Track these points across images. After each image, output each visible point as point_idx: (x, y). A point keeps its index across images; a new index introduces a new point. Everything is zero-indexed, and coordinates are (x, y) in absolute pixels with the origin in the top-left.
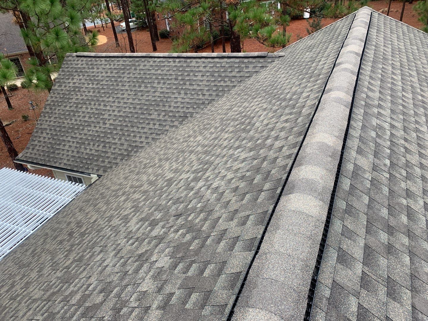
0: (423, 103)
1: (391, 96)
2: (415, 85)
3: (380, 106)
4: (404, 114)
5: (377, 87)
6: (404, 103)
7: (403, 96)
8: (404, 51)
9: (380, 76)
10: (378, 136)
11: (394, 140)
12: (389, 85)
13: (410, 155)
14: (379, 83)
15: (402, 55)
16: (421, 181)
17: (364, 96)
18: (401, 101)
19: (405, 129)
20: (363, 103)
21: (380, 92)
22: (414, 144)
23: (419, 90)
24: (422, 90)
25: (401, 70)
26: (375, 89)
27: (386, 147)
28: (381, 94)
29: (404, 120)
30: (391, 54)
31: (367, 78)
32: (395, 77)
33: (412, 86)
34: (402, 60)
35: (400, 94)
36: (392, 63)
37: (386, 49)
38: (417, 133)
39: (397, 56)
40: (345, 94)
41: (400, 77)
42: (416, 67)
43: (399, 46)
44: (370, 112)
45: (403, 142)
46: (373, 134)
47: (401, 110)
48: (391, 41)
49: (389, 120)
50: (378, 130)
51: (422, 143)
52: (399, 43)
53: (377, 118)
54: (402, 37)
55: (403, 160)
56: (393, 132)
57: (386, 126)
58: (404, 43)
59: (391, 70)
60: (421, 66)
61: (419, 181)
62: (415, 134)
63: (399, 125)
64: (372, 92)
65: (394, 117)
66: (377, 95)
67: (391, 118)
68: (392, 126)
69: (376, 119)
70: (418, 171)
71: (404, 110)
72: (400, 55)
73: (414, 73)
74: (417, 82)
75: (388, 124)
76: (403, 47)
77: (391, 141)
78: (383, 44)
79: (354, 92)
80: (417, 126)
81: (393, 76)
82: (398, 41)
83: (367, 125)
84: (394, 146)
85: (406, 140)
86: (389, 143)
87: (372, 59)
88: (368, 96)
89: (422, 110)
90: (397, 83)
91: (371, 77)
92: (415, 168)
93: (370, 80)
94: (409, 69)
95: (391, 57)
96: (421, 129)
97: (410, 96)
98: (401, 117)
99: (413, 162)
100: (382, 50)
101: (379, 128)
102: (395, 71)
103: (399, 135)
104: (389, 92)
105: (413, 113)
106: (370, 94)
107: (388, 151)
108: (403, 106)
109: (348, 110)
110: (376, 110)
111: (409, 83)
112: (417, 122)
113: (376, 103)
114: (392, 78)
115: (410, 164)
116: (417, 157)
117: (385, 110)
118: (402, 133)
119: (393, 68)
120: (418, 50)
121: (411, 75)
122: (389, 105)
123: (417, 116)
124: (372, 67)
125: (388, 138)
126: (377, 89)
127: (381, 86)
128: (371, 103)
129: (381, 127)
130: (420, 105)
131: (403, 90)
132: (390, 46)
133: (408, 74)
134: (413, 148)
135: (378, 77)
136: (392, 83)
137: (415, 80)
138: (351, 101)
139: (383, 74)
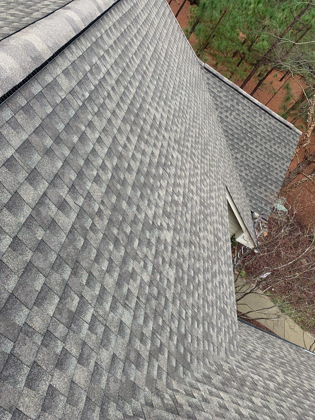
0: (144, 73)
1: (123, 51)
2: (146, 57)
3: (107, 52)
4: (124, 70)
5: (115, 37)
6: (129, 64)
7: (132, 57)
8: (156, 27)
9: (123, 30)
10: (91, 71)
11: (103, 83)
12: (126, 43)
13: (110, 101)
14: (119, 35)
15: (152, 29)
16: (106, 122)
17: (99, 35)
18: (128, 60)
19: (117, 81)
20: (94, 40)
21: (115, 42)
22: (118, 95)
23: (147, 63)
24: (149, 64)
25: (143, 39)
26: (112, 37)
27: (93, 84)
28: (115, 44)
29: (121, 75)
30: (144, 21)
31: (111, 24)
32: (135, 40)
33: (144, 56)
34: (149, 32)
35: (130, 55)
36: (139, 29)
37: (142, 13)
38: (126, 90)
39: (148, 26)
40: (80, 20)
41: (139, 43)
42: (156, 45)
43: (154, 20)
44: (95, 51)
45: (110, 89)
46: (88, 68)
47: (123, 66)
48: (150, 11)
49: (109, 67)
50: (94, 67)
51: (124, 99)
52: (155, 18)
53: (99, 59)
54: (161, 15)
55: (102, 101)
56: (106, 77)
57: (104, 70)
58: (159, 21)
59: (135, 32)
60: (161, 48)
61: (105, 121)
62: (123, 90)
63: (115, 76)
64: (108, 37)
65: (115, 68)
66: (111, 42)
67: (111, 66)
68: (108, 73)
69: (97, 59)
70: (109, 114)
71: (126, 68)
72: (150, 28)
73: (152, 49)
74: (150, 56)
75: (106, 69)
76: (156, 24)
77: (100, 82)
78: (142, 8)
79: (91, 25)
80: (129, 85)
81: (134, 38)
82: (155, 15)
83: (86, 58)
84: (101, 87)
85: (113, 89)
86: (97, 82)
87: (124, 12)
88: (101, 37)
89: (140, 77)
90: (134, 46)
91: (114, 25)
92: (108, 111)
93: (112, 27)
94: (150, 43)
95: (141, 23)
96: (130, 89)
97: (138, 62)
98: (121, 71)
99: (109, 107)
100: (138, 13)
101: (96, 67)
102: (137, 36)
103: (110, 82)
104: (123, 48)
105: (132, 75)
106: (105, 37)
107: (93, 88)
108: (127, 65)
109: (75, 34)
110: (102, 53)
111: (143, 53)
112: (130, 82)
113: (106, 47)
114: (132, 39)
115: (105, 107)
116: (114, 105)
117: (110, 58)
118: (114, 82)
119: (138, 32)
120: (166, 34)
121: (148, 48)
122: (117, 56)
123: (134, 79)
124: (121, 18)
125: (99, 78)
126: (114, 38)
127: (119, 38)
128: (101, 44)
129: (98, 68)
130: (141, 73)
131: (135, 54)
132: (147, 15)
133: (147, 46)
134: (116, 98)
135: (120, 30)
136: (130, 43)
137: (150, 54)
138: (82, 29)
139: (127, 30)
